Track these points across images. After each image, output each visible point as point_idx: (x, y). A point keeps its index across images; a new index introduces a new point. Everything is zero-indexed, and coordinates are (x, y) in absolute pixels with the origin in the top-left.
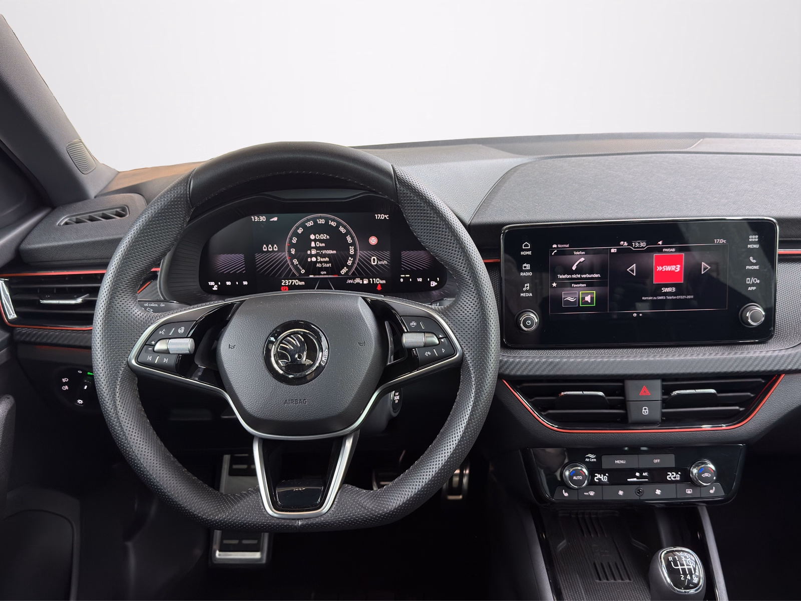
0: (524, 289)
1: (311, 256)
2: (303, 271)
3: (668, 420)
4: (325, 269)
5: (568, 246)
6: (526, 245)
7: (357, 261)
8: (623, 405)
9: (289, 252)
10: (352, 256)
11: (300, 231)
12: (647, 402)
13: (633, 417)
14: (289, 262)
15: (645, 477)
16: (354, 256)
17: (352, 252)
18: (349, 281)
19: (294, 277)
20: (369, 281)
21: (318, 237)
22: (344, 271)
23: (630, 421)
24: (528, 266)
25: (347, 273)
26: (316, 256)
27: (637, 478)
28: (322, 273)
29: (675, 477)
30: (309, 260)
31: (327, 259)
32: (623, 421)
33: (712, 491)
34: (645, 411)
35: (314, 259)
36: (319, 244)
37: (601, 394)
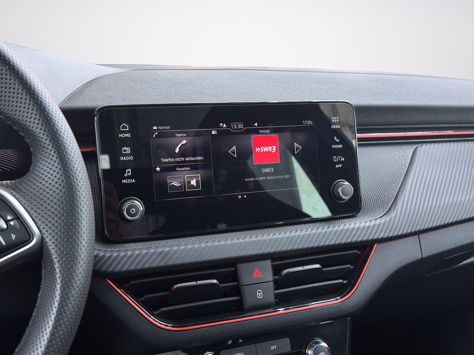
0: (126, 175)
3: (281, 301)
6: (125, 126)
8: (237, 291)
13: (249, 302)
23: (246, 308)
24: (128, 150)
34: (260, 295)
37: (215, 281)
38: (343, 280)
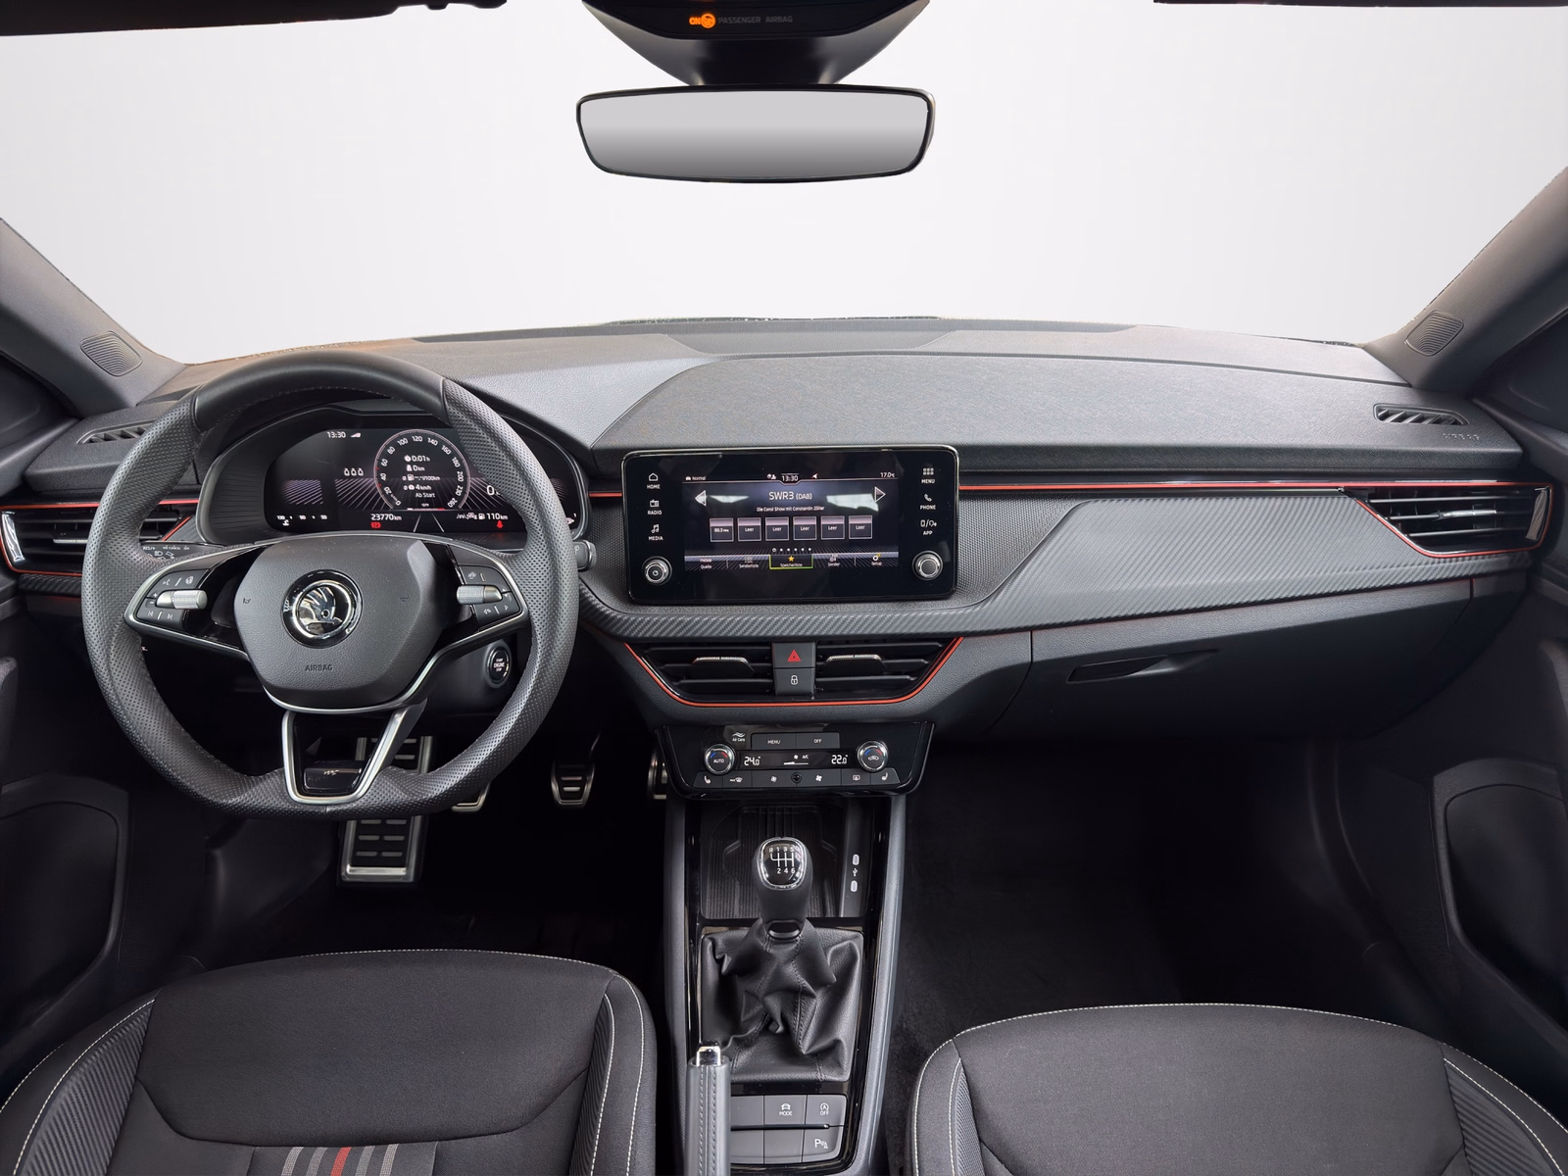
0: (653, 531)
1: (408, 483)
2: (398, 503)
3: (824, 692)
4: (427, 500)
5: (704, 479)
6: (653, 477)
7: (468, 491)
8: (769, 673)
9: (379, 477)
10: (460, 484)
11: (391, 451)
12: (796, 669)
13: (780, 688)
14: (379, 491)
15: (805, 761)
16: (464, 484)
17: (461, 478)
18: (460, 516)
19: (386, 510)
20: (487, 516)
21: (415, 459)
22: (452, 503)
23: (777, 693)
24: (656, 503)
25: (456, 505)
26: (414, 483)
27: (796, 761)
28: (424, 505)
29: (841, 761)
30: (405, 488)
31: (429, 488)
32: (769, 693)
33: (884, 778)
34: (794, 681)
35: (411, 487)
36: (417, 468)
37: (743, 660)
38: (912, 676)
